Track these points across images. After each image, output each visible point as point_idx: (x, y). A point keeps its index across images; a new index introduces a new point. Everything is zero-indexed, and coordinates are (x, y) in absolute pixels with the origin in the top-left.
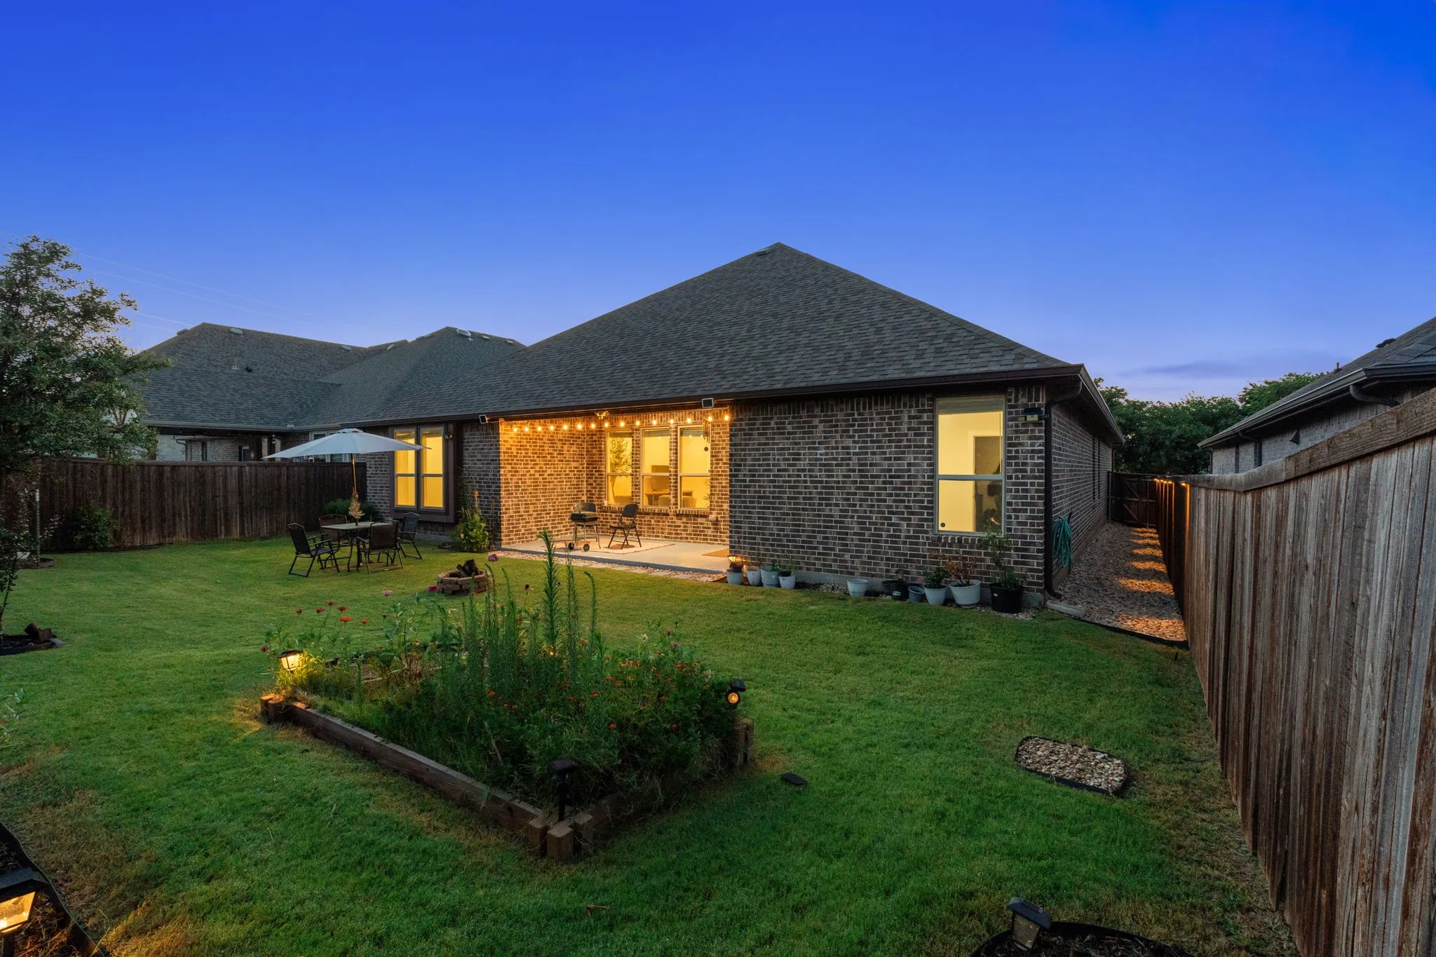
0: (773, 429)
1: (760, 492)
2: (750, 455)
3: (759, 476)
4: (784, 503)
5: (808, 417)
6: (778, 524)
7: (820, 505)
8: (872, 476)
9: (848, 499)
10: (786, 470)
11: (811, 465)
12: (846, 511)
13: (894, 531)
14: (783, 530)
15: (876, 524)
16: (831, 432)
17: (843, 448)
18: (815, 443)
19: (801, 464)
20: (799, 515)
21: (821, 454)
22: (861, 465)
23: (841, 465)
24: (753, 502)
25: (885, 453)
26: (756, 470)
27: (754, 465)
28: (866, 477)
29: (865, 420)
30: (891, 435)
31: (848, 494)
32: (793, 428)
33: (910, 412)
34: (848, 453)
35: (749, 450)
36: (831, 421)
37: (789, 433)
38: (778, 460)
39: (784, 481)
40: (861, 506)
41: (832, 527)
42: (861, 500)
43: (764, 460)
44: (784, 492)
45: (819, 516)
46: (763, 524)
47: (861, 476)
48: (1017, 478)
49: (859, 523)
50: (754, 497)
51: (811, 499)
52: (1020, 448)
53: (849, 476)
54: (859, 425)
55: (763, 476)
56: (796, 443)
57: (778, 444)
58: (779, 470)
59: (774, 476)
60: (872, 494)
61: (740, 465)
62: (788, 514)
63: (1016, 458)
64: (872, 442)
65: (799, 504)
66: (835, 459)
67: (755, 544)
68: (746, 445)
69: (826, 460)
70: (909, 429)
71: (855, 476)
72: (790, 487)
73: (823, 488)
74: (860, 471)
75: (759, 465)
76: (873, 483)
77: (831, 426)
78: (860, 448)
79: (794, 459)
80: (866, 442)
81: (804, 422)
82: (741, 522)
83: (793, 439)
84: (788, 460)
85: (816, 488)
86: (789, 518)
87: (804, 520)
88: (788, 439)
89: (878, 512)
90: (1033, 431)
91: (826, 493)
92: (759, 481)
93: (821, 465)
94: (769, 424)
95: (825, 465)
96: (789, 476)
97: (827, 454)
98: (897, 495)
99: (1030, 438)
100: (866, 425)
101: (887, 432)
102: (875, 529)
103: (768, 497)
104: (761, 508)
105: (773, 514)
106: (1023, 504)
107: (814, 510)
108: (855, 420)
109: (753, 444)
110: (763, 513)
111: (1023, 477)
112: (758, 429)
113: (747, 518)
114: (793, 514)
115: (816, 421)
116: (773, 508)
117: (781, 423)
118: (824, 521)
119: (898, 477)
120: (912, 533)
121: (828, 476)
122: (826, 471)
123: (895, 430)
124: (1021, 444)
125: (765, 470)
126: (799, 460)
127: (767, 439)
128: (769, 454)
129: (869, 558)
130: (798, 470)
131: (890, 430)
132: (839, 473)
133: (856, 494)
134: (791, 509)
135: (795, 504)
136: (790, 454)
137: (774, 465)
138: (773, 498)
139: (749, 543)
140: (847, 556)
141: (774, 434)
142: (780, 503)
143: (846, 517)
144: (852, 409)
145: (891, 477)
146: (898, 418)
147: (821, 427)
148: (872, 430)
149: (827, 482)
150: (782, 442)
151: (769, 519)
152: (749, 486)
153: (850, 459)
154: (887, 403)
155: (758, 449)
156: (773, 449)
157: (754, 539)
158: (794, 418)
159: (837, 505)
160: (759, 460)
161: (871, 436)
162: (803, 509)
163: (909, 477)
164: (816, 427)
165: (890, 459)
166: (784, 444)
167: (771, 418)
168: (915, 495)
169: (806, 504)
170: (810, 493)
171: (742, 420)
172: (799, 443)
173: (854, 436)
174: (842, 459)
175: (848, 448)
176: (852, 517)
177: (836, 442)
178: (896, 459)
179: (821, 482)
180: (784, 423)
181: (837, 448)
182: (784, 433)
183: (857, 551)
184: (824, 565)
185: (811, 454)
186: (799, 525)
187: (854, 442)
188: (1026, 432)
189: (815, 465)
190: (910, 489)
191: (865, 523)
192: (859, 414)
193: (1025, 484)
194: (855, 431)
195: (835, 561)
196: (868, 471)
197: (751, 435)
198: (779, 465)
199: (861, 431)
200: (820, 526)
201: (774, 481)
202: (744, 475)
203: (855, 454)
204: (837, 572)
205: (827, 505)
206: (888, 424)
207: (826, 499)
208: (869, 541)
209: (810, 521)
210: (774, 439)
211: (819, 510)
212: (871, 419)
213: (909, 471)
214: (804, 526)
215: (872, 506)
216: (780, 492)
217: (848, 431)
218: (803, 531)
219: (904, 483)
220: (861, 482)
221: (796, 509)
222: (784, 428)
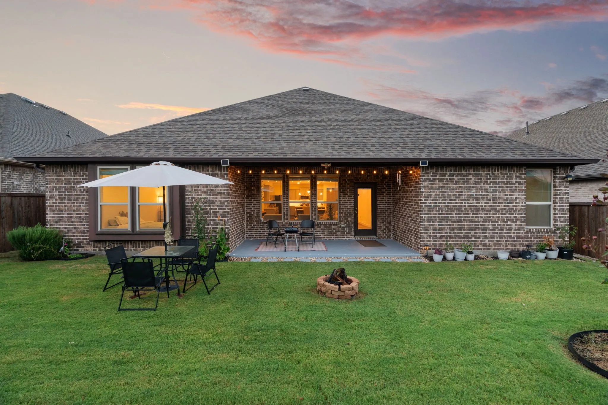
0: (447, 179)
1: (439, 211)
2: (434, 192)
3: (439, 203)
4: (453, 217)
5: (466, 174)
6: (450, 228)
7: (473, 217)
8: (499, 203)
9: (487, 214)
10: (455, 200)
11: (468, 197)
12: (487, 220)
13: (509, 228)
14: (453, 230)
15: (500, 225)
16: (479, 182)
17: (485, 190)
18: (470, 187)
19: (462, 197)
20: (462, 222)
21: (474, 193)
22: (493, 198)
23: (484, 198)
24: (436, 217)
25: (505, 192)
26: (437, 200)
27: (436, 197)
28: (496, 203)
29: (496, 176)
30: (507, 184)
31: (487, 211)
32: (458, 179)
33: (516, 174)
34: (488, 192)
35: (433, 189)
36: (479, 176)
37: (456, 182)
38: (450, 195)
39: (453, 206)
40: (493, 217)
41: (479, 228)
42: (493, 214)
43: (442, 195)
44: (454, 211)
45: (473, 222)
46: (441, 228)
47: (494, 203)
48: (560, 203)
49: (492, 225)
50: (436, 214)
51: (468, 214)
52: (561, 191)
53: (488, 203)
54: (493, 179)
55: (441, 203)
56: (460, 187)
57: (450, 187)
58: (450, 200)
59: (448, 203)
60: (499, 211)
61: (428, 197)
62: (455, 222)
63: (559, 195)
64: (499, 187)
65: (461, 217)
66: (481, 195)
67: (437, 238)
68: (432, 187)
69: (476, 195)
70: (516, 182)
71: (491, 203)
72: (457, 209)
73: (474, 209)
74: (493, 200)
75: (439, 198)
76: (499, 206)
77: (479, 179)
78: (493, 190)
79: (459, 195)
80: (496, 187)
81: (464, 176)
82: (428, 228)
83: (459, 184)
84: (456, 195)
85: (471, 209)
86: (456, 225)
87: (464, 225)
88: (456, 184)
89: (502, 220)
90: (566, 184)
91: (476, 211)
92: (439, 206)
93: (473, 198)
94: (445, 176)
95: (475, 198)
96: (456, 203)
97: (476, 192)
98: (510, 212)
99: (565, 187)
100: (496, 179)
101: (506, 183)
102: (500, 228)
103: (444, 214)
104: (440, 220)
105: (447, 222)
106: (562, 214)
107: (470, 220)
108: (490, 176)
109: (436, 187)
110: (441, 222)
111: (562, 203)
112: (438, 179)
113: (432, 225)
114: (458, 222)
115: (471, 176)
116: (447, 219)
117: (451, 176)
118: (475, 225)
119: (511, 203)
120: (517, 229)
121: (477, 203)
122: (476, 200)
123: (509, 182)
124: (561, 190)
125: (442, 200)
126: (462, 195)
127: (444, 184)
128: (445, 192)
129: (497, 241)
130: (461, 200)
131: (507, 182)
132: (483, 202)
133: (491, 211)
134: (457, 220)
135: (459, 217)
136: (457, 192)
137: (447, 197)
138: (447, 214)
139: (433, 238)
140: (487, 241)
141: (448, 181)
142: (451, 217)
143: (486, 222)
144: (489, 171)
145: (508, 203)
146: (511, 177)
147: (473, 179)
148: (499, 182)
149: (476, 206)
150: (452, 186)
151: (445, 225)
152: (433, 209)
153: (488, 195)
154: (506, 170)
155: (439, 189)
156: (448, 189)
157: (436, 236)
158: (458, 174)
159: (481, 217)
160: (439, 195)
161: (499, 184)
162: (464, 220)
163: (516, 203)
164: (471, 179)
165: (507, 195)
166: (453, 187)
167: (446, 174)
168: (519, 211)
169: (465, 217)
170: (468, 211)
171: (428, 173)
172: (462, 187)
173: (490, 184)
174: (484, 195)
175: (487, 189)
176: (489, 222)
177: (481, 187)
178: (510, 195)
179: (473, 206)
180: (453, 176)
181: (482, 190)
182: (453, 182)
183: (491, 238)
184: (475, 246)
185: (468, 192)
186: (462, 228)
187: (490, 187)
188: (563, 185)
189: (470, 198)
190: (516, 209)
191: (495, 225)
192: (492, 174)
193: (563, 206)
194: (491, 182)
195: (481, 244)
196: (497, 200)
197: (435, 181)
198: (451, 197)
199: (494, 182)
200: (473, 228)
201: (448, 206)
202: (430, 203)
203: (490, 192)
204: (482, 249)
205: (476, 217)
206: (506, 179)
207: (475, 214)
208: (497, 233)
209: (468, 225)
210: (448, 184)
211: (472, 220)
212: (498, 177)
213: (516, 200)
214: (464, 228)
215: (499, 217)
216: (451, 211)
217: (487, 182)
218: (464, 230)
219: (514, 206)
220: (493, 206)
221: (460, 220)
222: (454, 179)
